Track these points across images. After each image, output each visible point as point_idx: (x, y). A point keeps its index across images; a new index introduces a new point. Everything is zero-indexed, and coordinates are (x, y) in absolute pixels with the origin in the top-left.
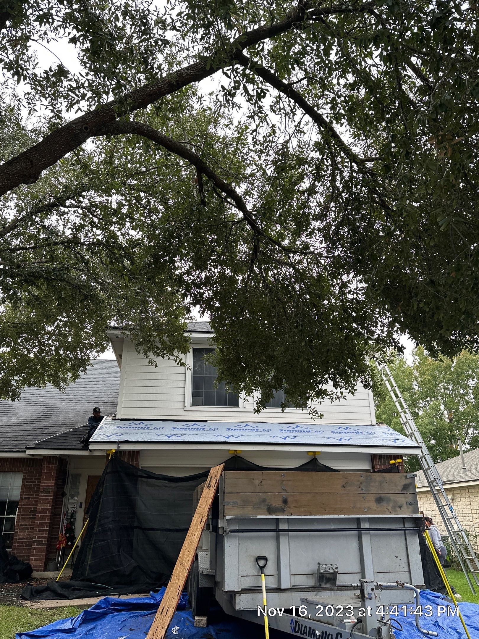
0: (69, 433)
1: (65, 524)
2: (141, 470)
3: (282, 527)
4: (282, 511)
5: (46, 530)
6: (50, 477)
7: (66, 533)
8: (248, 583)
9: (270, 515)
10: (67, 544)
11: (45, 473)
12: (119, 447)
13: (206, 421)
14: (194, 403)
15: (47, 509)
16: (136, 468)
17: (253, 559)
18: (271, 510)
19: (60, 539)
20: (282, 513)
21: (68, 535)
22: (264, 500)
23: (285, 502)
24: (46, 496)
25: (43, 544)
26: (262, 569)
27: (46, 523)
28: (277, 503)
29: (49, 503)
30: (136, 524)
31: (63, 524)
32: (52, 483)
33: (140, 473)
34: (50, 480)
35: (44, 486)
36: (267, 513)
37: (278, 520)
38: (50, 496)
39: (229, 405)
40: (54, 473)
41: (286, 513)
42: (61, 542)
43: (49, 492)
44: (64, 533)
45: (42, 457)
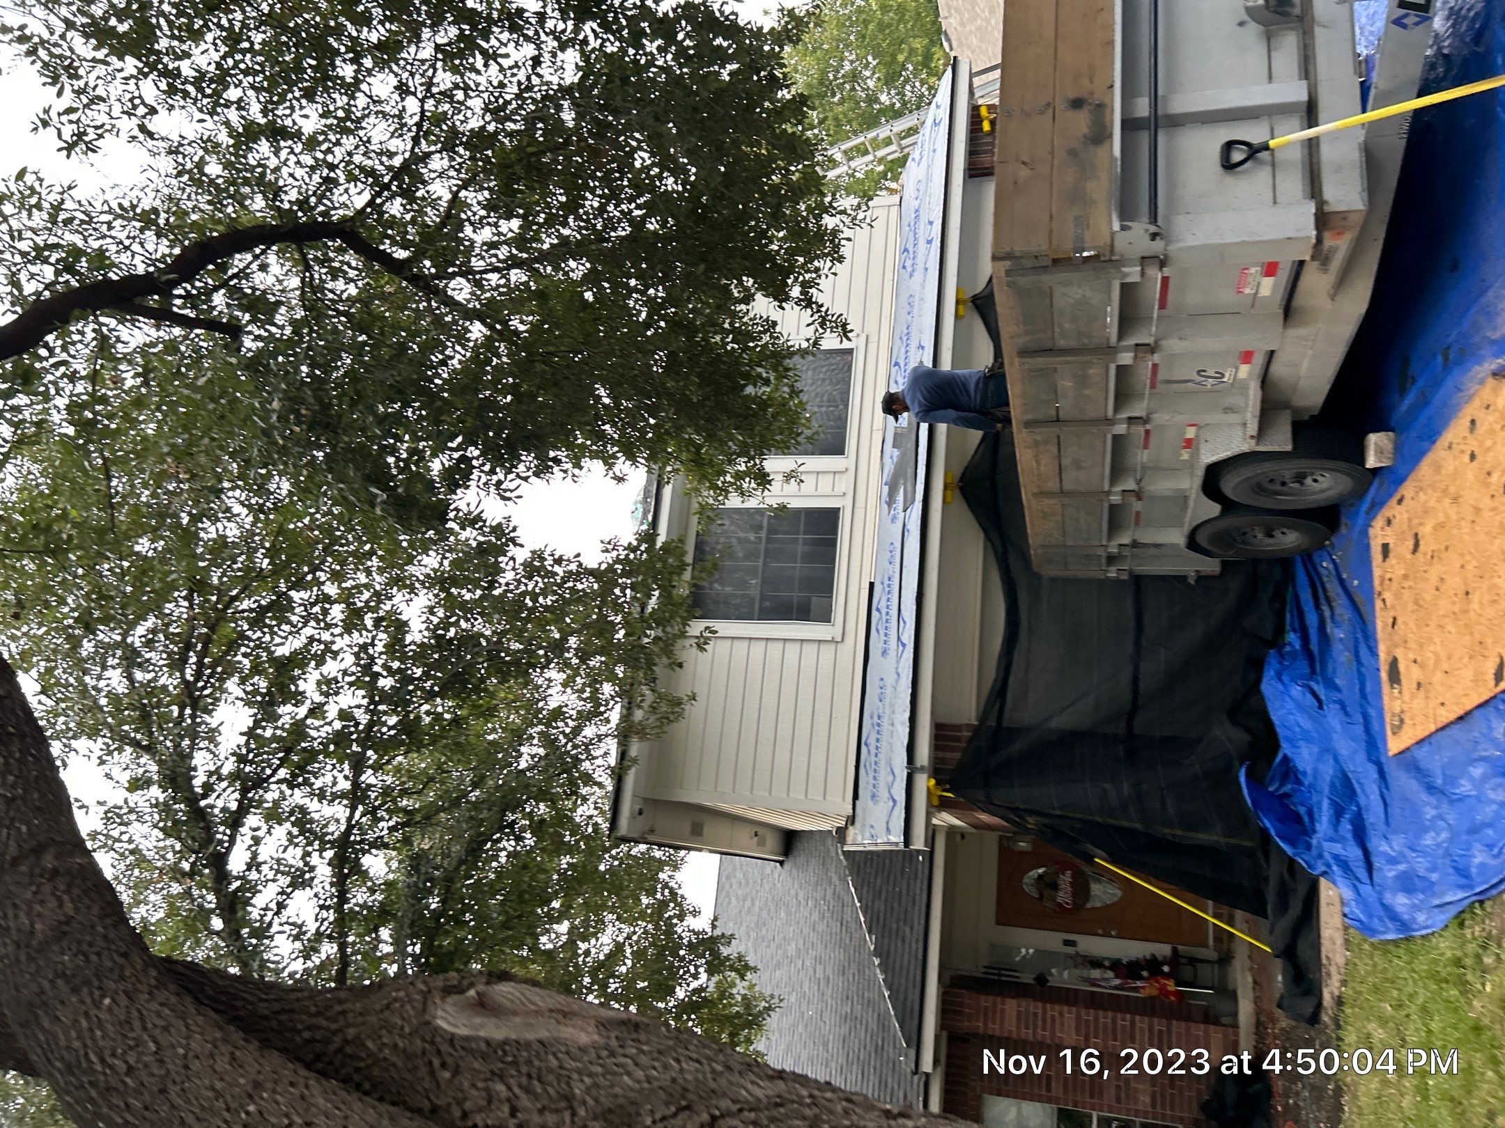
0: (884, 967)
1: (1117, 982)
2: (983, 718)
3: (1142, 108)
4: (1101, 109)
5: (1133, 1023)
6: (994, 1012)
7: (1141, 978)
8: (1293, 184)
9: (1111, 136)
10: (1167, 976)
11: (985, 1024)
12: (922, 768)
13: (872, 585)
14: (825, 616)
15: (1078, 1017)
16: (977, 731)
17: (1229, 179)
18: (1100, 136)
19: (1155, 992)
20: (1108, 111)
21: (1145, 974)
22: (1073, 153)
23: (1077, 104)
24: (1044, 1021)
25: (1169, 1031)
26: (1254, 151)
27: (1114, 1022)
28: (1081, 122)
29: (1061, 1014)
30: (1121, 729)
31: (1116, 988)
32: (1011, 1006)
33: (992, 722)
34: (1003, 1011)
35: (1018, 1027)
36: (1106, 145)
37: (1125, 123)
38: (1044, 1011)
39: (835, 533)
40: (986, 1001)
41: (1107, 101)
42: (1163, 990)
43: (1035, 1014)
44: (1139, 984)
45: (945, 1033)
